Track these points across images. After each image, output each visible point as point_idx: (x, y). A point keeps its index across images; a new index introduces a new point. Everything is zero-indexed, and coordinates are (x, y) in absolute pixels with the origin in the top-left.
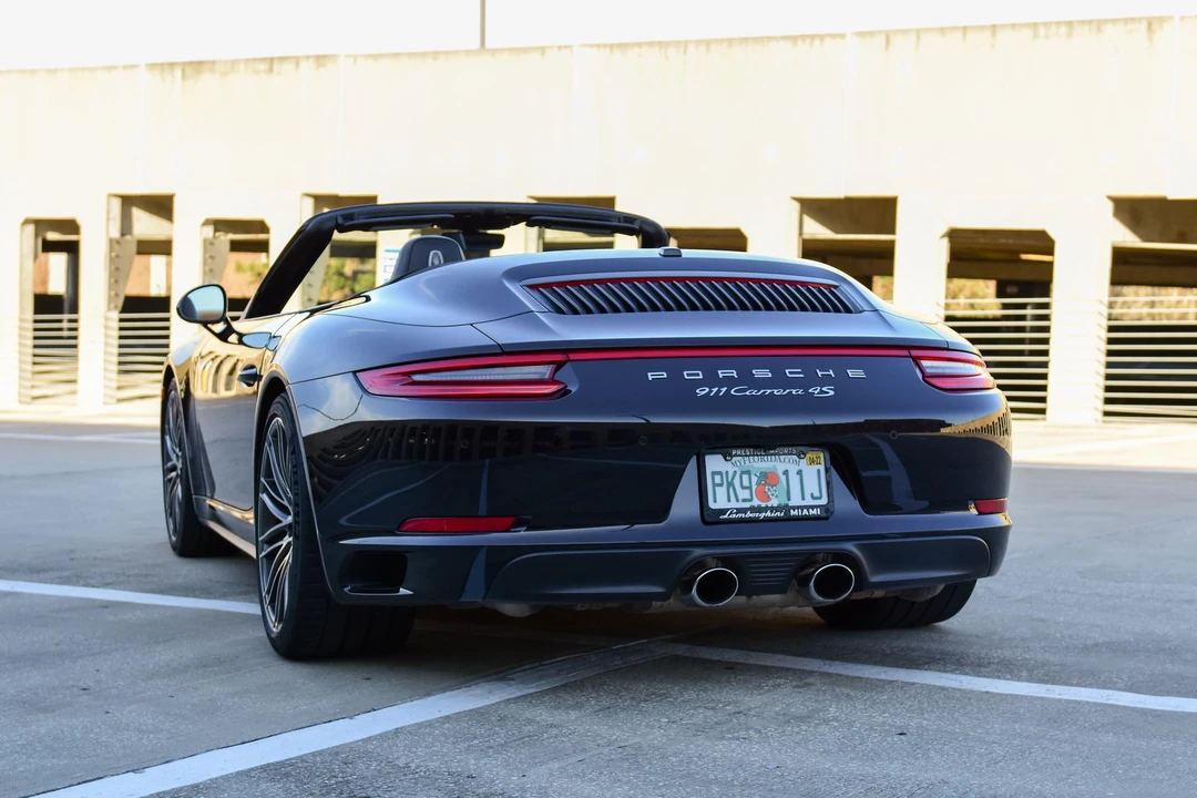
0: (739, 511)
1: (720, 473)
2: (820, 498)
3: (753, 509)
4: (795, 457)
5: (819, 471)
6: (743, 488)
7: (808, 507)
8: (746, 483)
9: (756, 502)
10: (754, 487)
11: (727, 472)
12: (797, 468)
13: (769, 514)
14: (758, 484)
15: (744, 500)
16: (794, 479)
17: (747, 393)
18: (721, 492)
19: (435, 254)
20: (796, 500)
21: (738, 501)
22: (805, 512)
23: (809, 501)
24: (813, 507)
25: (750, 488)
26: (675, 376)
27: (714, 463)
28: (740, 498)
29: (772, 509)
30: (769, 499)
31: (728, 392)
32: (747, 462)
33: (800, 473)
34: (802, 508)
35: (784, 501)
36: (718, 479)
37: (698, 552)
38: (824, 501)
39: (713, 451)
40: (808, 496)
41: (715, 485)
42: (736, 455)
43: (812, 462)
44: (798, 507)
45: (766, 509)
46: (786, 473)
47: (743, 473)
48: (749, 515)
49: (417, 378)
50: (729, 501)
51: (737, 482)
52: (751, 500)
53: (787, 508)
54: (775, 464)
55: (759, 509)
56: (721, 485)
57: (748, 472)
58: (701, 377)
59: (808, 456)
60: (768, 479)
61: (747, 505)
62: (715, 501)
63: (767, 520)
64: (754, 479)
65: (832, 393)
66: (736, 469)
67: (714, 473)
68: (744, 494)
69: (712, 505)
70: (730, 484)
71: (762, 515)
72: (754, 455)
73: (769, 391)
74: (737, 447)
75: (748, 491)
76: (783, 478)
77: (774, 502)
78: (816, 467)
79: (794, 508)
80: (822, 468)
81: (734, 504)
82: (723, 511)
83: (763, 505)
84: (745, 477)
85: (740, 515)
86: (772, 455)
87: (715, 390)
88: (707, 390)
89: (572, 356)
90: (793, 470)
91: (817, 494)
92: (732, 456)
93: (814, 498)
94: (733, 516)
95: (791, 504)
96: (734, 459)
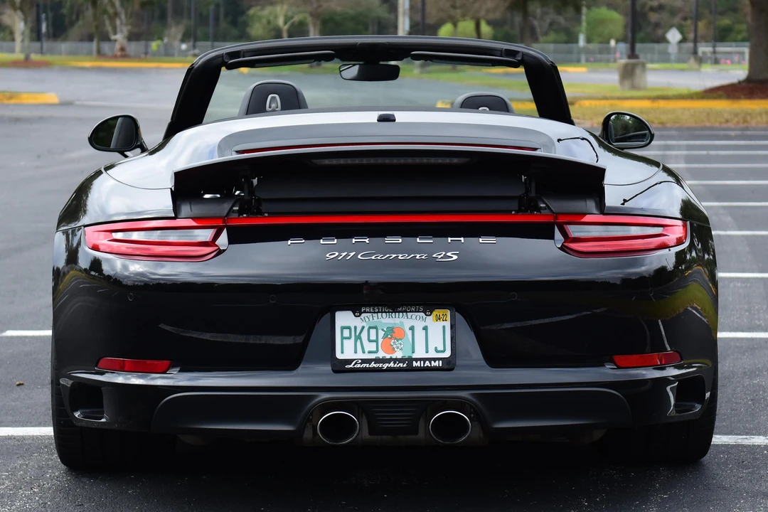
0: (364, 361)
1: (349, 328)
2: (444, 351)
3: (377, 360)
4: (423, 314)
5: (444, 327)
6: (370, 341)
7: (430, 360)
8: (373, 337)
9: (381, 354)
10: (380, 341)
11: (355, 328)
12: (424, 324)
13: (392, 365)
14: (384, 338)
15: (370, 352)
16: (420, 335)
17: (373, 258)
18: (349, 345)
20: (420, 353)
21: (364, 352)
22: (427, 363)
23: (432, 354)
24: (435, 360)
25: (376, 341)
27: (344, 319)
28: (366, 351)
29: (395, 360)
30: (394, 351)
31: (355, 256)
32: (375, 318)
33: (425, 328)
34: (425, 360)
35: (407, 354)
36: (346, 333)
37: (323, 395)
38: (447, 354)
39: (344, 308)
40: (431, 349)
41: (343, 338)
42: (365, 312)
43: (438, 319)
44: (420, 359)
45: (389, 361)
46: (412, 328)
47: (370, 328)
48: (373, 365)
49: (116, 235)
50: (356, 352)
51: (364, 336)
52: (376, 352)
53: (411, 360)
54: (402, 320)
55: (384, 361)
56: (349, 338)
57: (375, 328)
59: (435, 313)
60: (395, 333)
61: (373, 356)
62: (342, 353)
63: (389, 370)
64: (381, 334)
65: (455, 257)
66: (364, 324)
67: (343, 328)
68: (372, 347)
69: (339, 356)
70: (358, 338)
71: (385, 366)
72: (382, 312)
73: (394, 256)
74: (365, 306)
75: (375, 344)
76: (409, 333)
77: (399, 355)
78: (441, 323)
79: (416, 360)
80: (448, 324)
81: (360, 356)
82: (350, 361)
83: (388, 356)
84: (373, 332)
85: (364, 365)
86: (399, 312)
87: (344, 254)
88: (337, 254)
90: (419, 327)
91: (441, 348)
92: (362, 313)
93: (437, 351)
94: (359, 366)
95: (414, 356)
96: (363, 315)
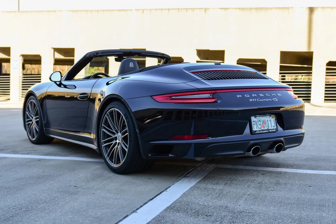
4: (269, 117)
6: (260, 125)
8: (260, 124)
9: (262, 129)
10: (262, 125)
11: (256, 121)
13: (265, 131)
15: (260, 128)
17: (260, 100)
18: (255, 126)
19: (131, 63)
20: (270, 127)
22: (272, 131)
24: (274, 129)
26: (243, 96)
27: (253, 119)
29: (266, 130)
30: (265, 128)
31: (256, 100)
32: (260, 118)
33: (270, 121)
35: (268, 128)
37: (252, 142)
38: (275, 128)
39: (252, 116)
40: (272, 127)
43: (272, 118)
44: (271, 129)
46: (267, 121)
47: (259, 121)
48: (261, 132)
49: (173, 97)
50: (257, 128)
51: (258, 123)
54: (265, 118)
56: (255, 124)
57: (260, 121)
58: (249, 96)
59: (271, 116)
60: (264, 122)
61: (260, 129)
63: (265, 133)
64: (261, 122)
65: (277, 100)
67: (253, 121)
68: (260, 127)
69: (254, 130)
71: (264, 132)
72: (261, 116)
74: (257, 114)
75: (260, 126)
76: (267, 122)
77: (266, 128)
80: (274, 119)
82: (256, 131)
83: (264, 129)
84: (260, 122)
85: (260, 132)
86: (264, 116)
88: (252, 100)
89: (217, 91)
90: (269, 120)
91: (274, 126)
92: (256, 117)
93: (274, 127)
94: (258, 132)
95: (269, 129)
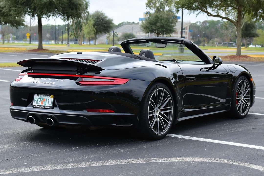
0: (37, 106)
1: (36, 98)
4: (49, 96)
9: (41, 104)
12: (49, 98)
13: (42, 107)
14: (42, 101)
18: (36, 101)
22: (48, 107)
23: (49, 105)
25: (40, 101)
27: (36, 96)
30: (42, 104)
33: (49, 99)
36: (36, 99)
37: (29, 113)
39: (36, 94)
40: (49, 104)
41: (35, 100)
46: (46, 99)
48: (39, 107)
52: (40, 104)
53: (45, 106)
54: (45, 97)
56: (36, 100)
59: (51, 96)
61: (39, 105)
64: (41, 100)
66: (39, 97)
67: (35, 98)
68: (39, 103)
69: (34, 104)
70: (37, 100)
71: (40, 107)
72: (42, 95)
74: (40, 94)
77: (43, 105)
79: (46, 106)
80: (52, 99)
81: (37, 104)
85: (37, 107)
86: (45, 95)
91: (51, 104)
94: (36, 107)
95: (46, 105)
96: (39, 95)
